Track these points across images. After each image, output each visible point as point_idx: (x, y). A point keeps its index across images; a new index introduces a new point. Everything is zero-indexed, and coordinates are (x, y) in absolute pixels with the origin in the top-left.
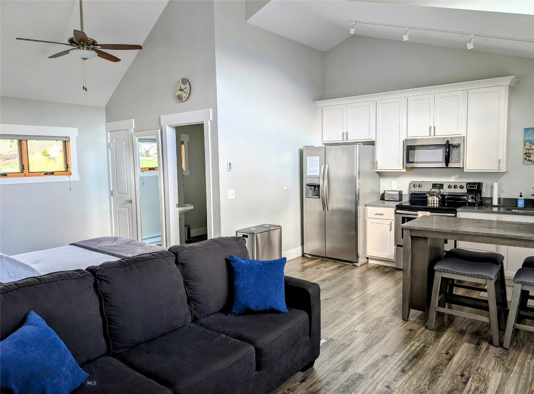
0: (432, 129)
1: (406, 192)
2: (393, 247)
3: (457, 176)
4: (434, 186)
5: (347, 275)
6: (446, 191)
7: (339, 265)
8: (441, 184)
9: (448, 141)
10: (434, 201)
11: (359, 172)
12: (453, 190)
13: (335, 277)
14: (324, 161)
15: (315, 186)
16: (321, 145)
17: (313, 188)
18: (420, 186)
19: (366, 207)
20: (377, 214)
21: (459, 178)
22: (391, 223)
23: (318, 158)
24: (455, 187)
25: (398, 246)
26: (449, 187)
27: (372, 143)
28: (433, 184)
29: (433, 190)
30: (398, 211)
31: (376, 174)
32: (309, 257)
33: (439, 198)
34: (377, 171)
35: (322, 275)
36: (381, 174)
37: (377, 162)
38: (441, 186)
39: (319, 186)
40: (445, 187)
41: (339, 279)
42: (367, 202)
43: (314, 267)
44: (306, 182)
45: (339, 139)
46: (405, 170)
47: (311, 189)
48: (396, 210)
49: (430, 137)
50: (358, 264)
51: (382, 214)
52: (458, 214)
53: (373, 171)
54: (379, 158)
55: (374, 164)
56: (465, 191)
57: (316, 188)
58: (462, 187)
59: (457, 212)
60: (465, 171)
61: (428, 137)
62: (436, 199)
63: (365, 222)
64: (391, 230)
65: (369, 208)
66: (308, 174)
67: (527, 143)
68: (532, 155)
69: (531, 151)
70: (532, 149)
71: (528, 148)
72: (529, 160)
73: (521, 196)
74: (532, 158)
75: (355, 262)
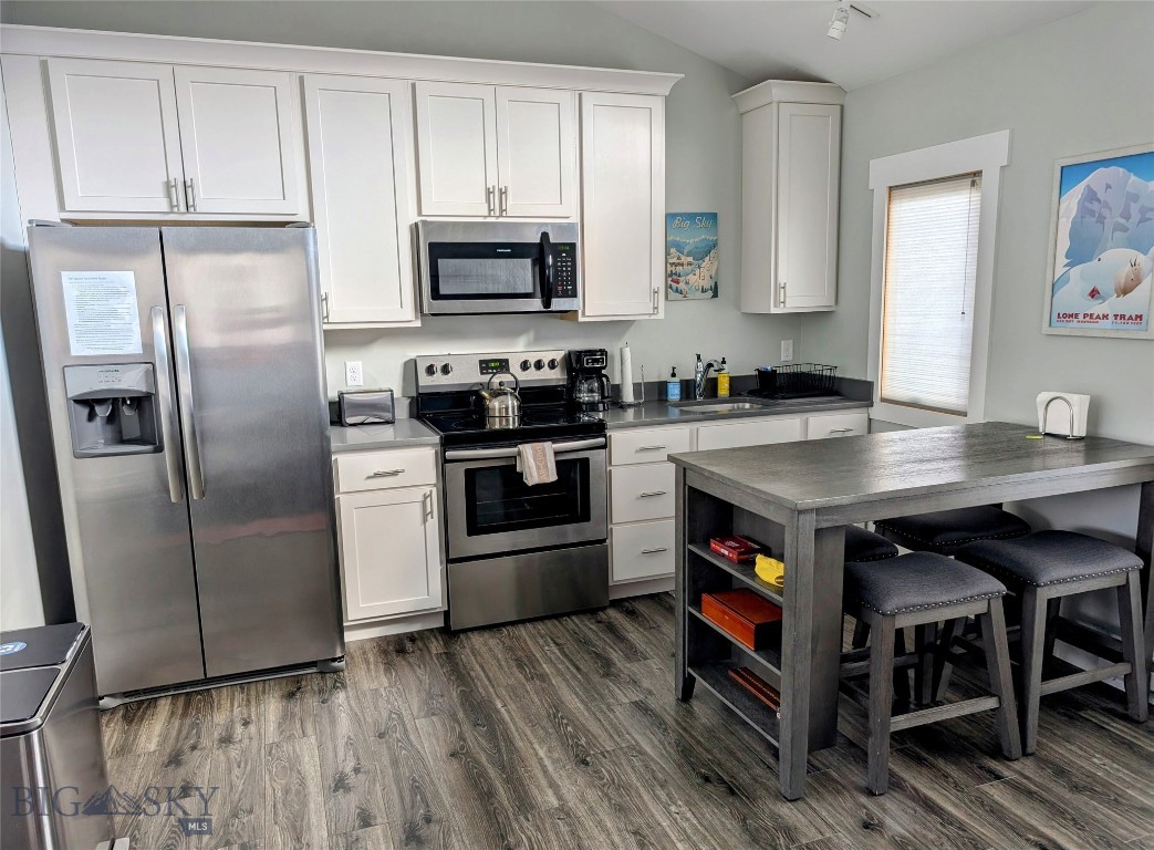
0: (496, 195)
2: (437, 569)
3: (531, 335)
4: (485, 366)
6: (519, 376)
8: (500, 361)
9: (545, 236)
10: (507, 409)
12: (535, 376)
17: (103, 411)
18: (448, 368)
19: (335, 457)
20: (377, 475)
21: (538, 339)
22: (426, 497)
23: (129, 278)
24: (539, 365)
25: (452, 561)
26: (525, 366)
28: (481, 362)
30: (450, 454)
32: (116, 702)
33: (518, 399)
38: (503, 365)
39: (146, 401)
40: (514, 366)
44: (67, 386)
46: (418, 324)
48: (444, 451)
49: (489, 220)
51: (395, 473)
56: (559, 374)
57: (129, 412)
58: (554, 365)
59: (606, 431)
60: (581, 319)
61: (481, 220)
62: (511, 403)
65: (342, 460)
66: (78, 349)
67: (673, 250)
68: (681, 279)
69: (679, 269)
70: (682, 265)
71: (675, 260)
72: (677, 290)
73: (673, 375)
74: (682, 286)
75: (334, 660)
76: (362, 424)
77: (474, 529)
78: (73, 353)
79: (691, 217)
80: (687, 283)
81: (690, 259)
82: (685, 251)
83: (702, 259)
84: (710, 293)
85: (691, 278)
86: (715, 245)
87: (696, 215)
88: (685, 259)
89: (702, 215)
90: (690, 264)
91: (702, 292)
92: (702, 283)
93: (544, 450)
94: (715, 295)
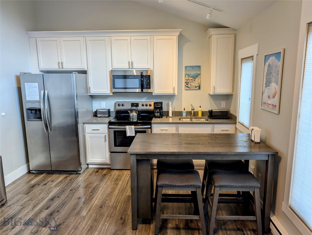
0: (130, 63)
1: (112, 110)
2: (108, 154)
5: (73, 186)
6: (140, 108)
7: (64, 176)
9: (142, 73)
11: (77, 96)
12: (145, 108)
13: (63, 191)
14: (43, 87)
15: (36, 110)
16: (38, 72)
17: (33, 112)
18: (123, 105)
19: (85, 125)
20: (93, 130)
22: (106, 136)
23: (37, 84)
24: (146, 105)
25: (111, 152)
26: (143, 105)
27: (85, 72)
28: (132, 104)
29: (133, 108)
30: (110, 127)
31: (89, 97)
32: (35, 172)
33: (137, 114)
34: (90, 94)
35: (51, 192)
36: (92, 97)
37: (90, 88)
38: (137, 105)
39: (40, 110)
40: (140, 105)
41: (67, 192)
42: (84, 121)
43: (42, 184)
44: (26, 106)
45: (55, 67)
46: (112, 94)
47: (32, 113)
48: (109, 125)
49: (129, 69)
50: (81, 172)
51: (98, 130)
52: (152, 125)
53: (87, 95)
54: (91, 84)
55: (87, 89)
56: (152, 108)
57: (38, 112)
58: (150, 105)
59: (151, 124)
60: (153, 94)
62: (135, 114)
63: (84, 136)
64: (106, 141)
65: (86, 125)
66: (28, 99)
67: (187, 76)
68: (189, 84)
69: (188, 81)
70: (189, 80)
71: (187, 79)
72: (188, 87)
73: (184, 110)
74: (189, 86)
75: (78, 171)
76: (101, 117)
77: (116, 145)
78: (27, 100)
79: (193, 67)
80: (191, 85)
81: (192, 78)
82: (190, 76)
83: (196, 78)
84: (198, 88)
85: (192, 83)
86: (200, 74)
87: (194, 66)
88: (190, 78)
89: (196, 66)
90: (192, 80)
91: (195, 87)
92: (195, 85)
93: (132, 128)
94: (199, 88)
